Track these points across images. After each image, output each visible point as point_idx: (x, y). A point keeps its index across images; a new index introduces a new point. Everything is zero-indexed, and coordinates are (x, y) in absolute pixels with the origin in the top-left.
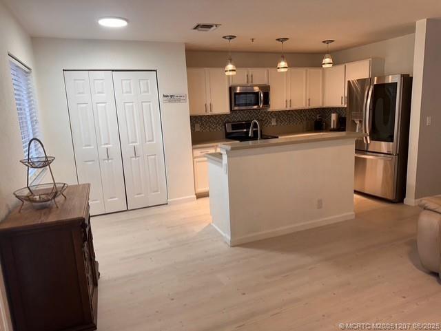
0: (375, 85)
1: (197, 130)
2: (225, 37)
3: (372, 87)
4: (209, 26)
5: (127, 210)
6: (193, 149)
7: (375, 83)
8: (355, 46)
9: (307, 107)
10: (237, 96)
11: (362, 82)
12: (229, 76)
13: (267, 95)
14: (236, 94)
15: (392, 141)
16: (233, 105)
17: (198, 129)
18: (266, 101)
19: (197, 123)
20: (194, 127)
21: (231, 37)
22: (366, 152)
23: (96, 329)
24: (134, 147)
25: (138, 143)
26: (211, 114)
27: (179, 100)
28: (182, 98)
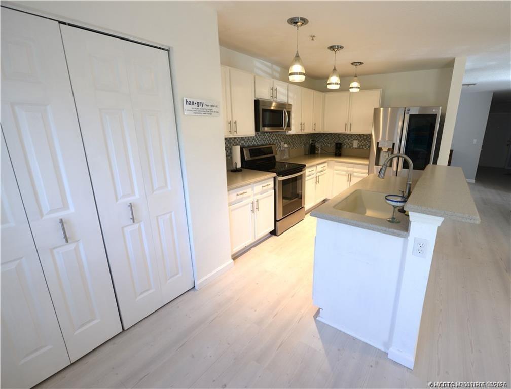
5: (124, 331)
13: (289, 116)
16: (261, 124)
18: (289, 123)
24: (131, 205)
25: (136, 198)
26: (235, 135)
27: (210, 113)
28: (214, 109)
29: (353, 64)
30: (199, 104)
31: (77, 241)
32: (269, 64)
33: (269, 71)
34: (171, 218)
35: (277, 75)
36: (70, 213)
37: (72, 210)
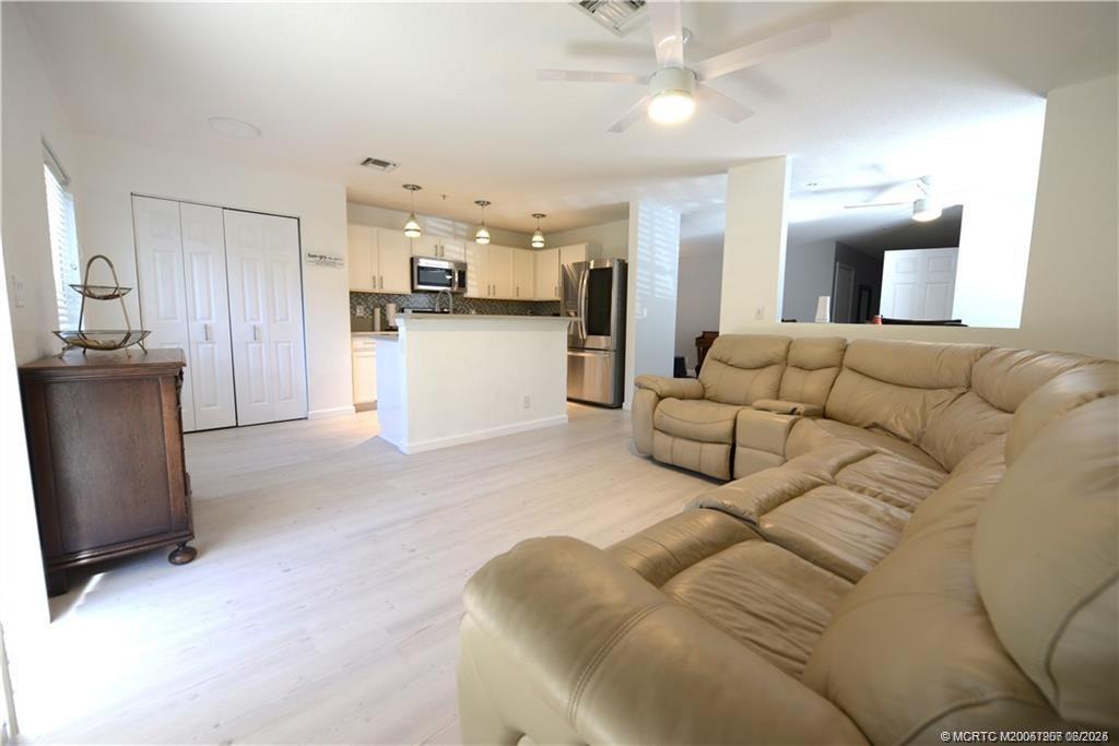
0: (591, 270)
1: (358, 314)
2: (406, 186)
3: (587, 272)
4: (384, 164)
5: (237, 426)
6: (352, 336)
7: (592, 267)
8: (570, 229)
9: (515, 298)
10: (421, 272)
11: (578, 266)
12: (411, 238)
13: (462, 275)
14: (420, 268)
15: (609, 335)
16: (416, 282)
17: (360, 311)
18: (462, 283)
19: (360, 304)
20: (355, 310)
21: (415, 188)
22: (583, 349)
23: (194, 537)
24: (255, 327)
25: (261, 322)
26: (382, 292)
27: (334, 265)
28: (338, 262)
29: (534, 215)
30: (321, 257)
31: (214, 343)
32: (450, 222)
33: (450, 229)
34: (289, 347)
35: (464, 234)
36: (211, 323)
37: (214, 321)
